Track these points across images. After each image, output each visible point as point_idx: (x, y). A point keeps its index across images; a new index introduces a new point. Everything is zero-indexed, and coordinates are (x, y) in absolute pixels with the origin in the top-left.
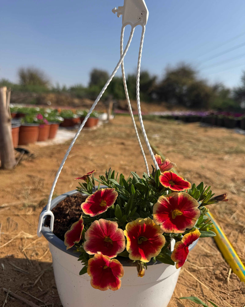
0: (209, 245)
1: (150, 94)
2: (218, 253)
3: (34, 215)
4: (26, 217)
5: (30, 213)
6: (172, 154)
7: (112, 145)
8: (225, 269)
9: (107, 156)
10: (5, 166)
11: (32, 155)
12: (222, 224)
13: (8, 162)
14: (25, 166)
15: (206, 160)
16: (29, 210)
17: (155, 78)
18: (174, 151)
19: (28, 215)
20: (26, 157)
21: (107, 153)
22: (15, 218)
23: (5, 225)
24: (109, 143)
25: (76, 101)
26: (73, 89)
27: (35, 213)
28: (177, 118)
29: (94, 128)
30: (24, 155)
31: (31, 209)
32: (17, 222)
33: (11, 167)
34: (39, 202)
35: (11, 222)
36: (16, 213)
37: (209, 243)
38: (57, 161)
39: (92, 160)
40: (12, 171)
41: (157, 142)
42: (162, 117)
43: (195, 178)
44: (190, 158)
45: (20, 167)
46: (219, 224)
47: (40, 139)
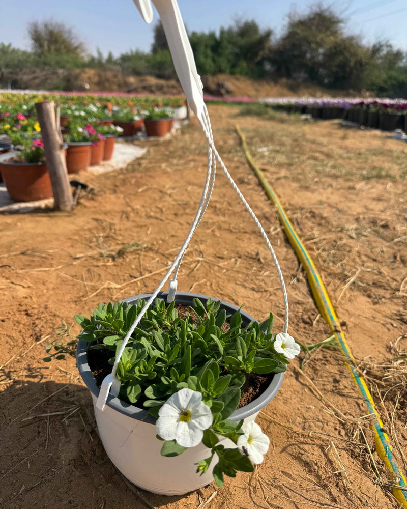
0: (303, 294)
1: (260, 64)
2: (311, 300)
3: (115, 265)
4: (107, 268)
5: (110, 263)
6: (283, 181)
7: (196, 168)
8: (314, 315)
9: (189, 188)
10: (62, 207)
11: (92, 190)
12: (323, 274)
13: (64, 202)
14: (85, 207)
15: (330, 190)
16: (108, 261)
17: (269, 34)
18: (286, 177)
19: (109, 266)
20: (84, 193)
21: (190, 183)
22: (95, 269)
23: (87, 276)
24: (192, 164)
25: (132, 80)
26: (125, 59)
27: (116, 263)
28: (303, 109)
29: (168, 136)
30: (81, 191)
31: (111, 260)
32: (99, 273)
33: (68, 208)
34: (117, 251)
35: (92, 274)
36: (95, 264)
37: (304, 292)
38: (124, 198)
39: (170, 196)
40: (71, 213)
41: (265, 161)
42: (279, 108)
43: (307, 217)
44: (307, 188)
45: (79, 207)
46: (320, 273)
47: (94, 163)
